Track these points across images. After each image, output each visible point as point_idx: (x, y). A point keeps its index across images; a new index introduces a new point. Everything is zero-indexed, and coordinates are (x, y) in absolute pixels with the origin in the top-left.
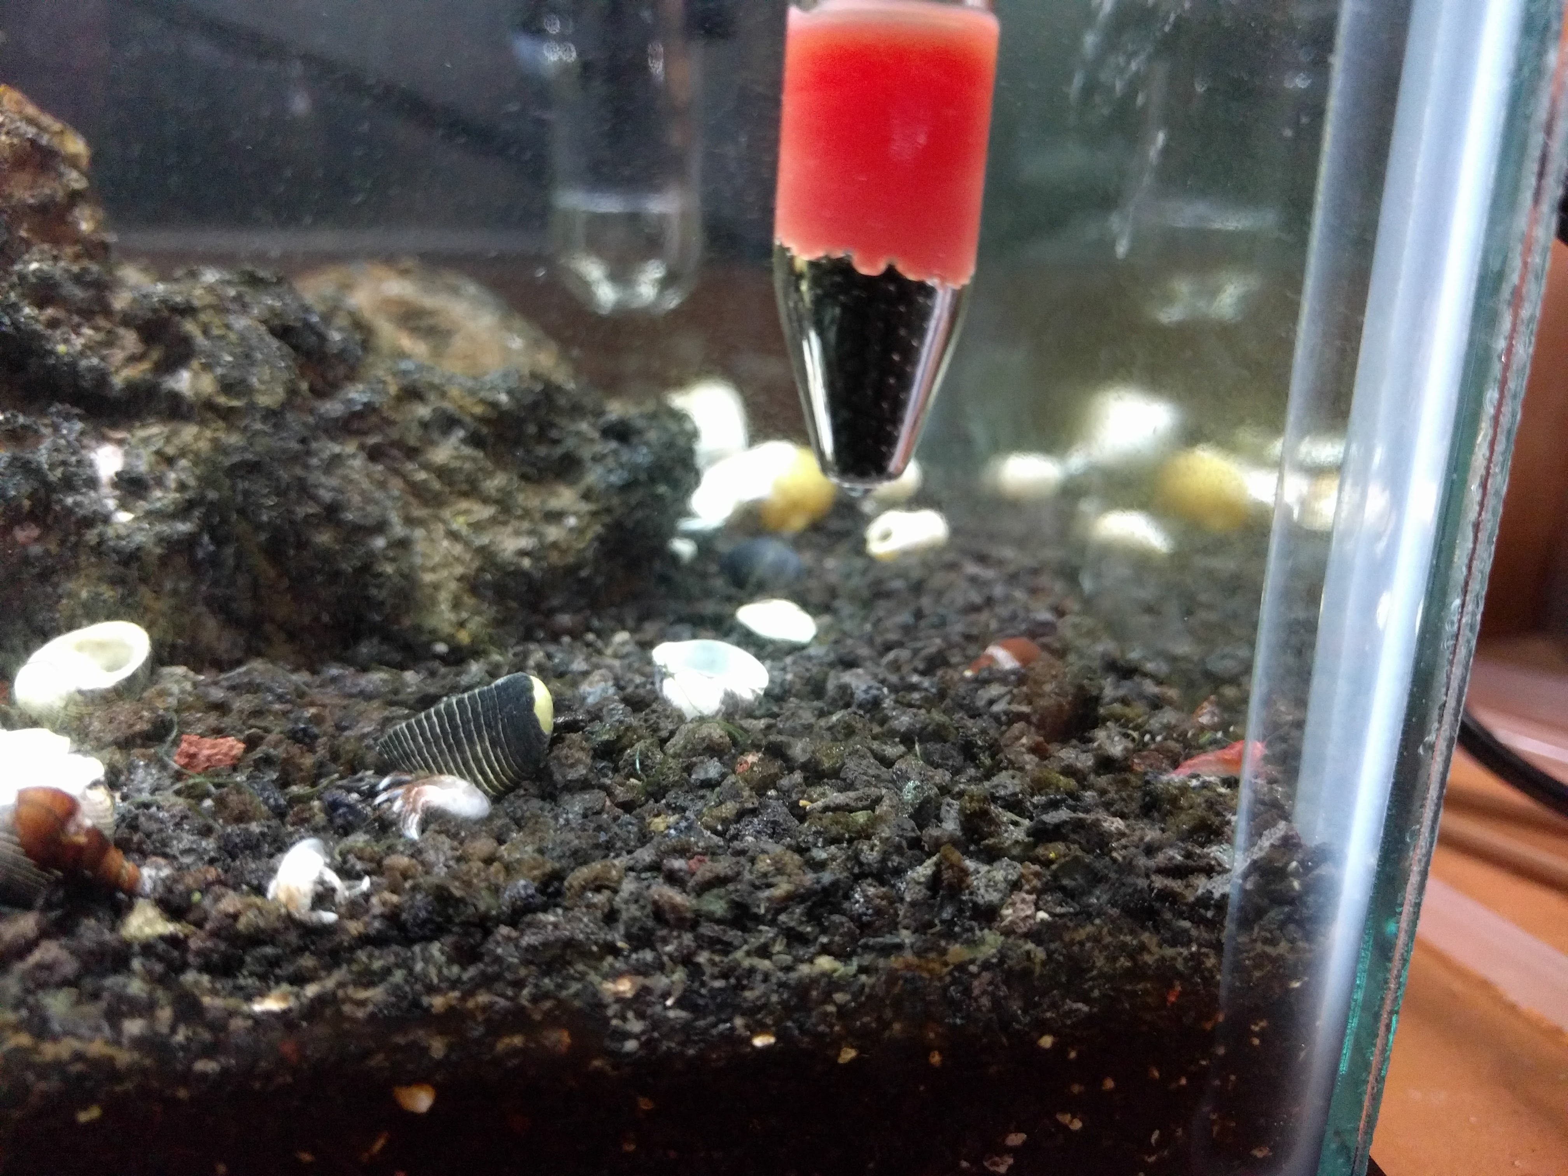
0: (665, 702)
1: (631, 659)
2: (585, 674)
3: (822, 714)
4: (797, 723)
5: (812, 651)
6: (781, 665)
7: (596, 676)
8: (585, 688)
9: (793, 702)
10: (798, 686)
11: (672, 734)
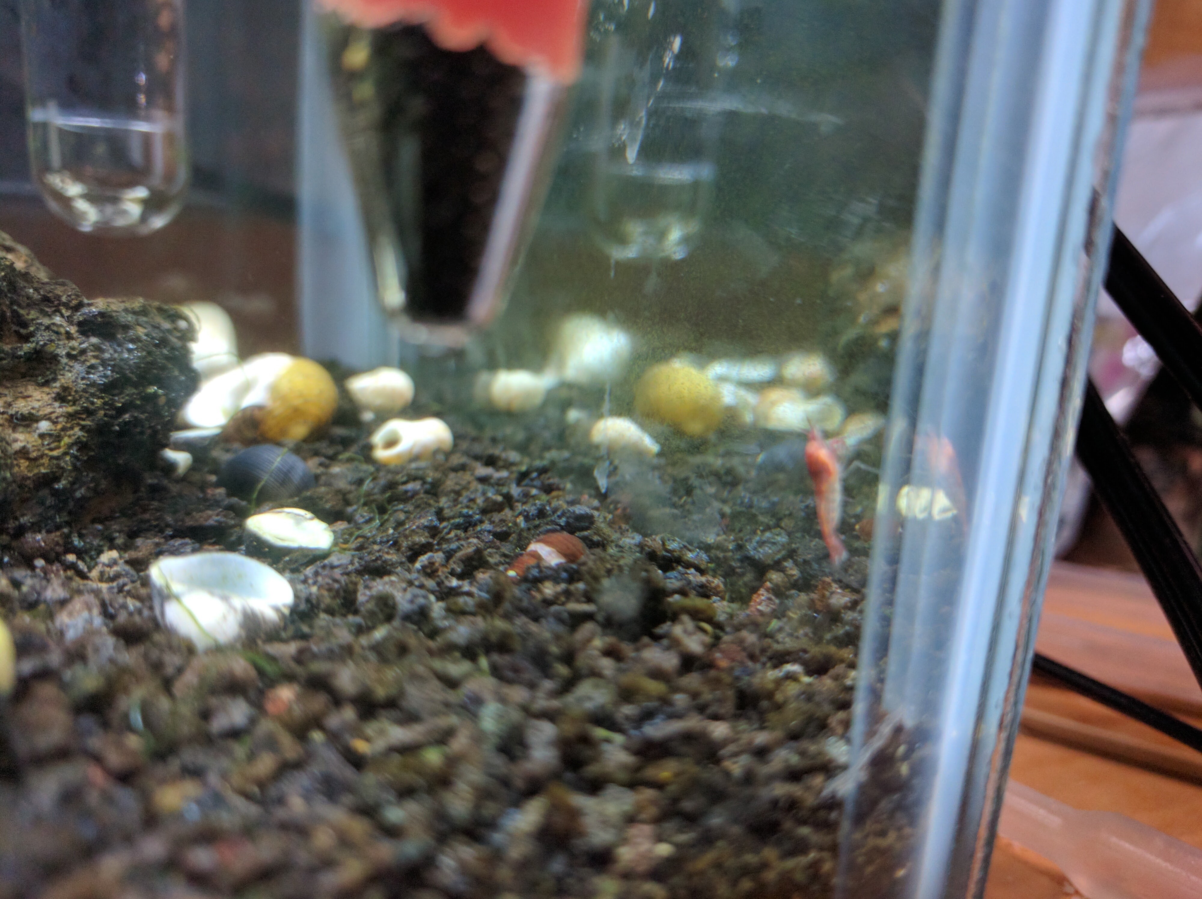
0: (169, 632)
1: (121, 581)
2: (63, 603)
3: (360, 630)
4: (334, 643)
5: (334, 559)
6: (302, 577)
7: (77, 604)
8: (63, 618)
9: (323, 618)
10: (327, 600)
11: (180, 671)
